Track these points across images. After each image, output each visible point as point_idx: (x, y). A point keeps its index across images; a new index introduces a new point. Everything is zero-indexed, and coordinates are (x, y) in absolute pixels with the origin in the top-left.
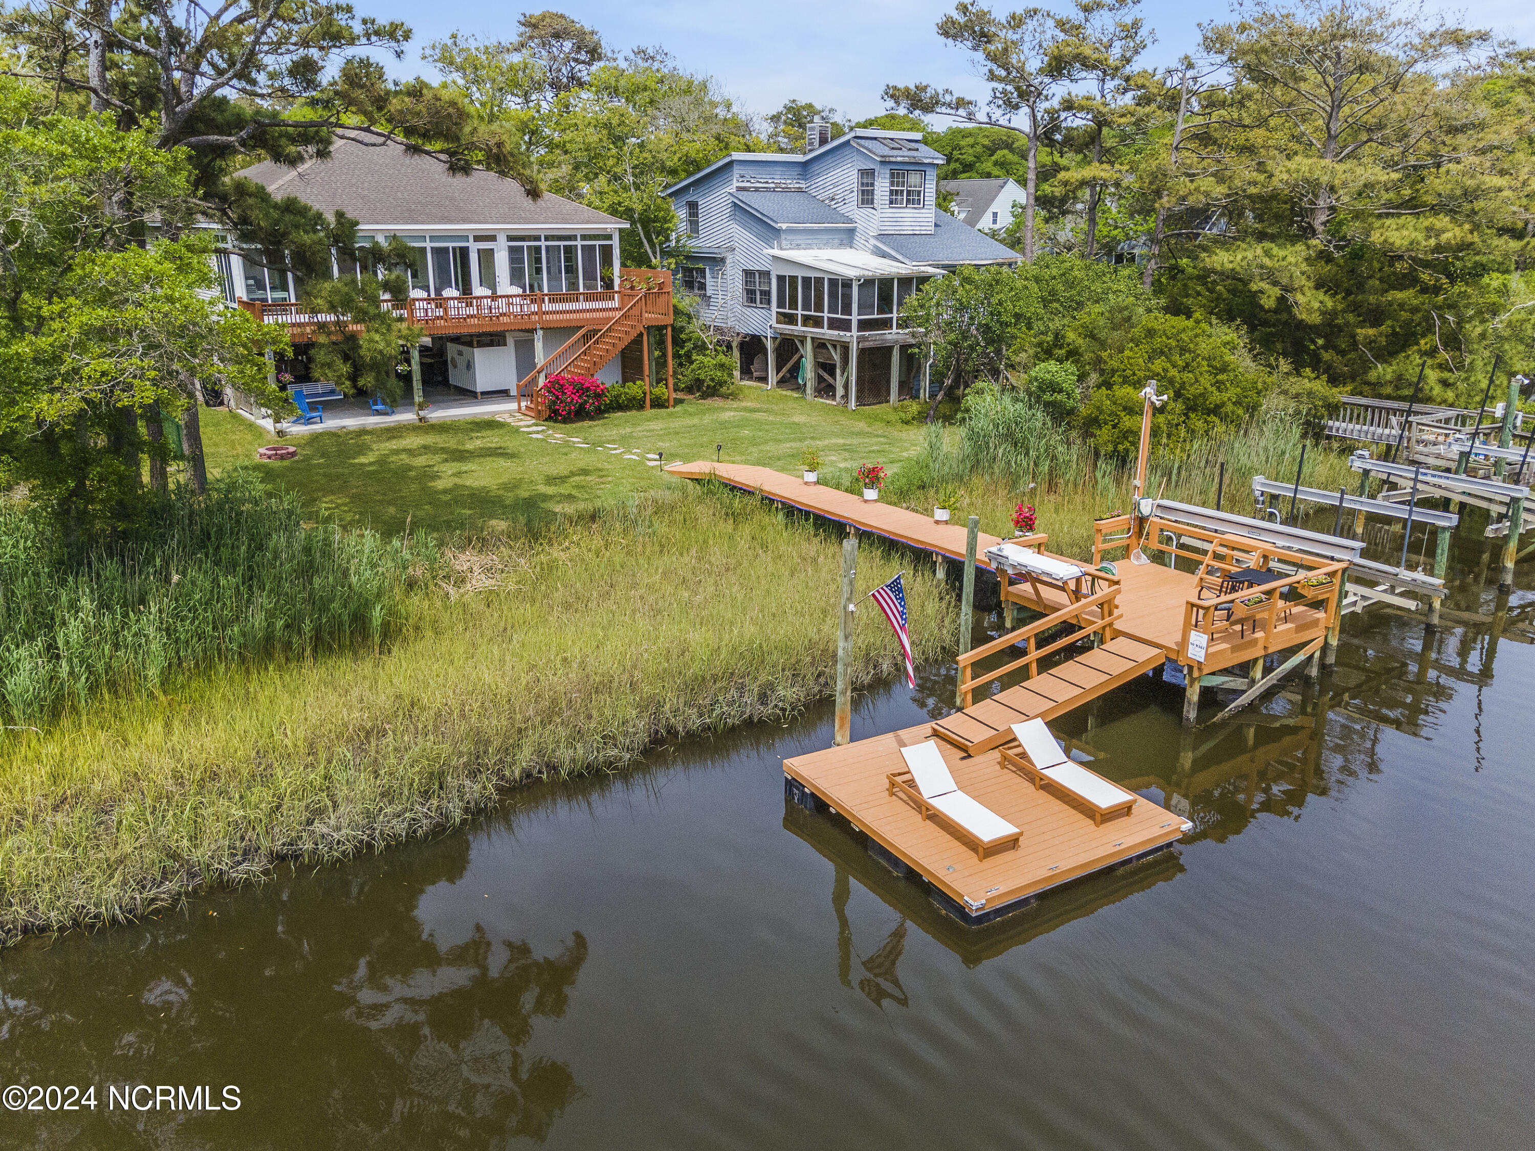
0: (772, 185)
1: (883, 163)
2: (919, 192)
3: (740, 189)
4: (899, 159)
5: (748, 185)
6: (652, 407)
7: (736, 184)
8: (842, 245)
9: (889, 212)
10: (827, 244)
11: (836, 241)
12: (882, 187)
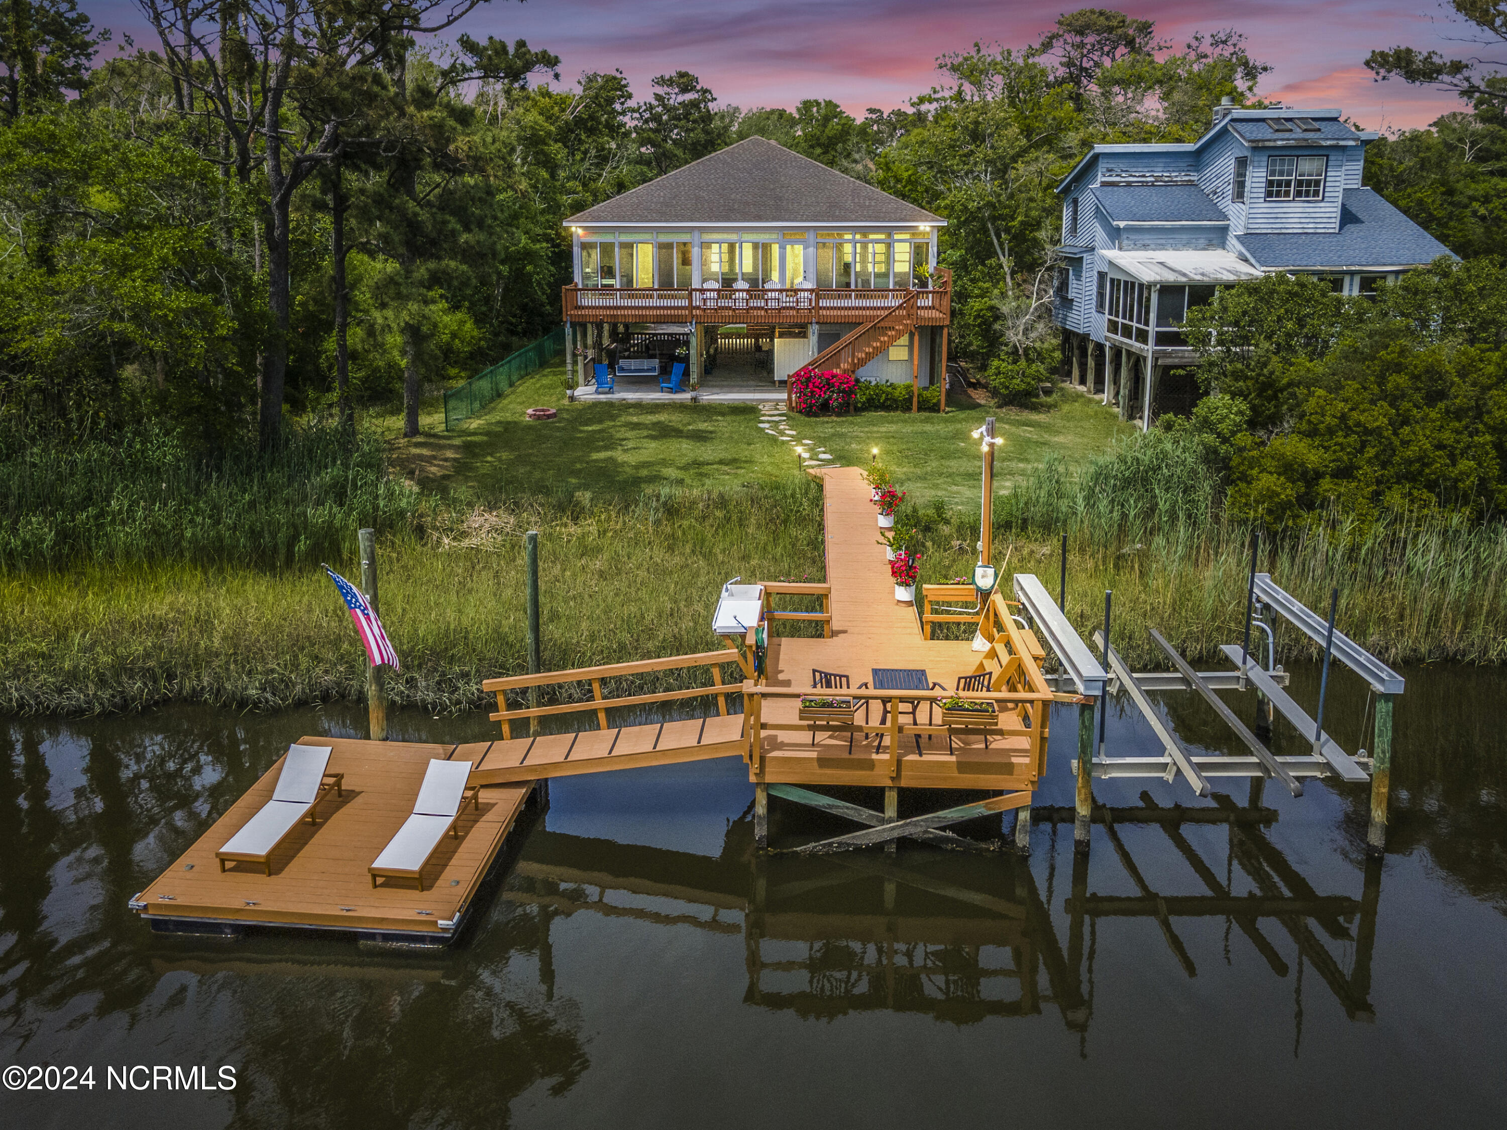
0: (1152, 179)
1: (1255, 149)
2: (1317, 183)
3: (1104, 184)
4: (1279, 143)
5: (1118, 179)
6: (920, 409)
7: (1100, 178)
8: (1209, 245)
9: (1263, 207)
10: (1187, 245)
11: (1202, 241)
12: (1257, 178)
